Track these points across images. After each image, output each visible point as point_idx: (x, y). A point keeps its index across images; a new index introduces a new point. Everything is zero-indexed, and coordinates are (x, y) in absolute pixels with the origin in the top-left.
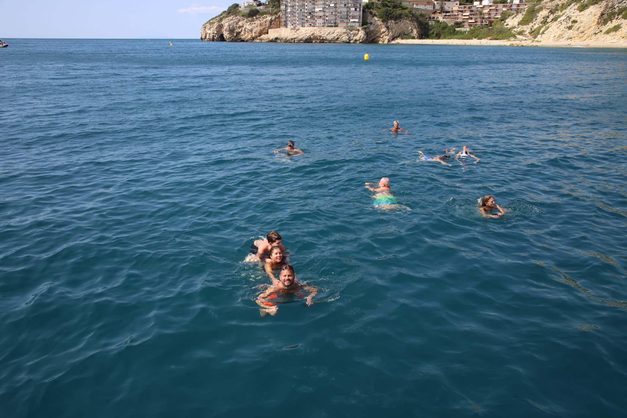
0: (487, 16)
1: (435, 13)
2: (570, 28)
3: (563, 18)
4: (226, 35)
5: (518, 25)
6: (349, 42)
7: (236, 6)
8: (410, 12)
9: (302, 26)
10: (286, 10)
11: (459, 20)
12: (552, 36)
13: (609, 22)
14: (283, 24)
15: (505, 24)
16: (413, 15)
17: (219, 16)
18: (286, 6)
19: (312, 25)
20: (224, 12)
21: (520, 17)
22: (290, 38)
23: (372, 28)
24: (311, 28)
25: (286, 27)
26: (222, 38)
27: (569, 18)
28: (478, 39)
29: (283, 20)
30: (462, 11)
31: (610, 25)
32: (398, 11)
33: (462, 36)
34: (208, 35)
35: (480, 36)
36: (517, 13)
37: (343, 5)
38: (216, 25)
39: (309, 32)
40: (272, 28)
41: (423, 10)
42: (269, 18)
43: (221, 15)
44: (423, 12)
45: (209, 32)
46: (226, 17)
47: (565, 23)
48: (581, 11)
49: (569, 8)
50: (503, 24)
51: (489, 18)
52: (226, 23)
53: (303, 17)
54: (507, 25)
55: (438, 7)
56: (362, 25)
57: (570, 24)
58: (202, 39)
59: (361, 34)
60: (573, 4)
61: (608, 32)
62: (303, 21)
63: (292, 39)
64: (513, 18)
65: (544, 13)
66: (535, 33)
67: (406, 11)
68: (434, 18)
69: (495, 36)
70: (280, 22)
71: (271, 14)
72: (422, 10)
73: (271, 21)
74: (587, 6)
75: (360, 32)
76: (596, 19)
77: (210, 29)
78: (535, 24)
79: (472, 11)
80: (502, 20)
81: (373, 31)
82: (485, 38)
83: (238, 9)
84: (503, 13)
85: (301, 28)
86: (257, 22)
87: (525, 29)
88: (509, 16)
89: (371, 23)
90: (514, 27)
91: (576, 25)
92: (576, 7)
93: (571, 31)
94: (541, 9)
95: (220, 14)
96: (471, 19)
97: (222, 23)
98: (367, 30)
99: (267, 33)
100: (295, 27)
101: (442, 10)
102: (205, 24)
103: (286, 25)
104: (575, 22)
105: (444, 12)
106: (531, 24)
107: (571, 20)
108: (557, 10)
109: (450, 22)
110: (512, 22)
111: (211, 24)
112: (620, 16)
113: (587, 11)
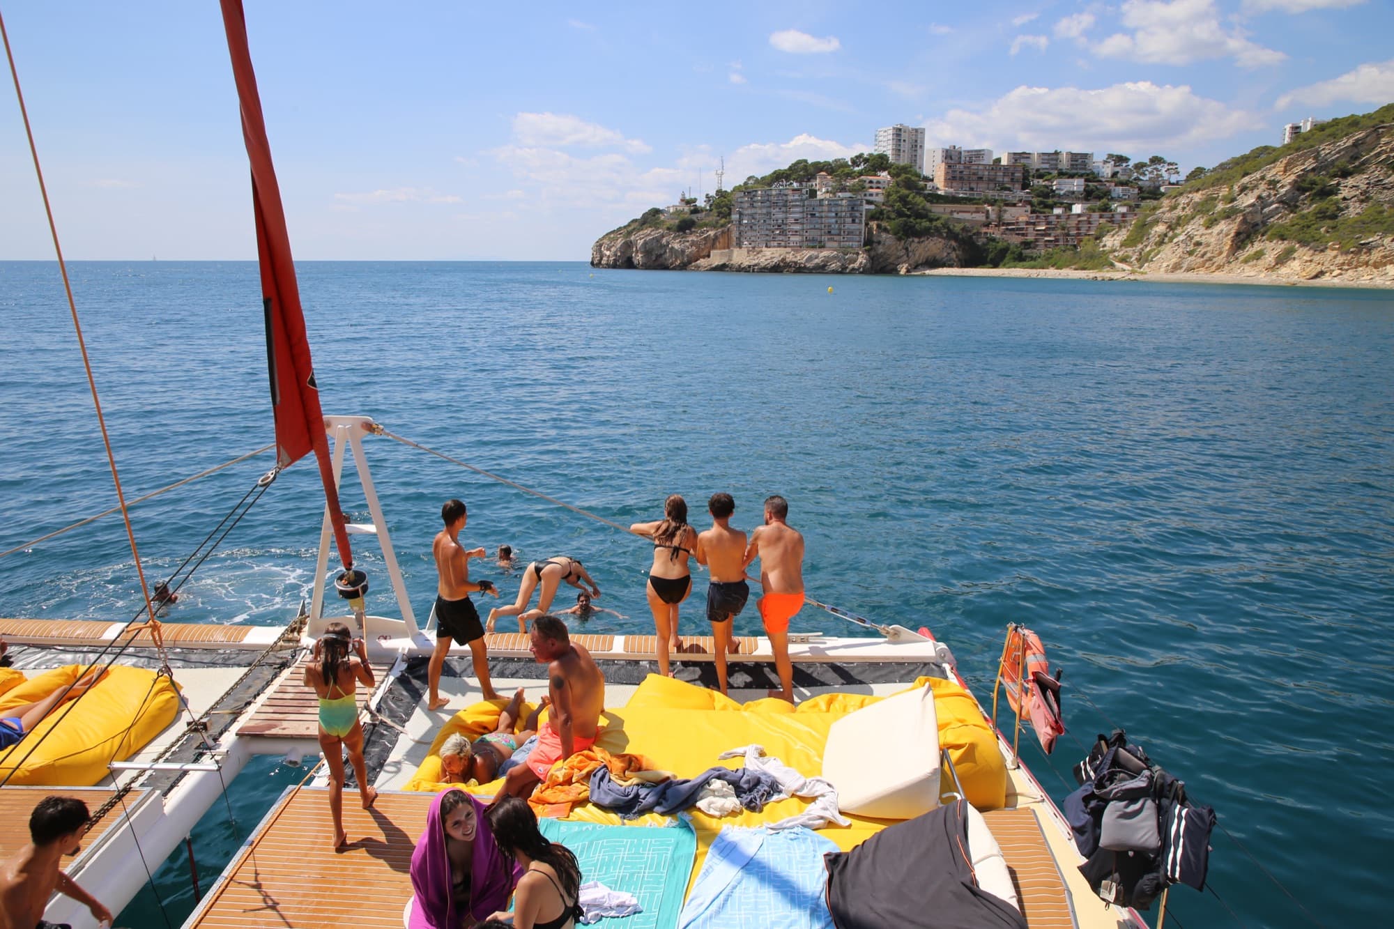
0: (1074, 232)
1: (987, 225)
2: (1191, 253)
3: (1182, 237)
4: (638, 258)
5: (1121, 246)
6: (841, 273)
7: (656, 212)
8: (945, 225)
9: (767, 246)
10: (740, 221)
11: (1030, 238)
12: (1165, 265)
13: (1250, 245)
14: (734, 243)
15: (1102, 244)
16: (950, 231)
17: (625, 227)
18: (741, 214)
19: (783, 244)
20: (634, 221)
21: (1123, 234)
22: (746, 264)
23: (880, 250)
24: (782, 251)
25: (740, 247)
26: (629, 264)
27: (1190, 237)
28: (1057, 268)
29: (735, 235)
30: (1034, 224)
31: (1250, 250)
32: (926, 224)
33: (1033, 263)
34: (605, 258)
35: (1059, 264)
36: (1120, 227)
37: (833, 214)
38: (620, 242)
39: (777, 255)
40: (716, 248)
41: (968, 221)
42: (712, 233)
43: (629, 225)
44: (968, 225)
45: (608, 253)
46: (639, 230)
47: (1184, 245)
48: (1208, 228)
49: (1192, 222)
50: (1098, 245)
51: (1079, 234)
52: (639, 239)
53: (767, 232)
54: (1104, 246)
55: (993, 216)
56: (865, 245)
57: (1191, 247)
58: (592, 263)
59: (862, 259)
60: (1198, 217)
61: (1246, 261)
62: (768, 238)
63: (749, 266)
64: (1113, 236)
65: (1160, 228)
66: (1143, 259)
67: (938, 223)
68: (986, 233)
69: (1082, 264)
70: (729, 239)
71: (714, 227)
72: (965, 220)
73: (716, 237)
74: (1216, 220)
75: (860, 256)
76: (1228, 242)
77: (608, 249)
78: (1146, 246)
79: (1048, 223)
80: (1097, 238)
81: (881, 255)
82: (1067, 266)
83: (659, 218)
84: (1100, 228)
85: (764, 249)
86: (692, 238)
87: (1130, 254)
88: (1108, 232)
89: (879, 243)
90: (1115, 251)
91: (1201, 250)
92: (1202, 221)
93: (1193, 258)
94: (1156, 222)
95: (626, 224)
96: (1049, 235)
97: (632, 238)
98: (873, 253)
99: (709, 256)
100: (754, 248)
101: (1000, 222)
102: (601, 240)
103: (739, 245)
104: (1198, 244)
105: (1004, 224)
106: (1140, 246)
107: (1193, 241)
108: (1178, 224)
109: (1015, 240)
110: (1111, 242)
111: (612, 240)
112: (1264, 238)
113: (1216, 229)
